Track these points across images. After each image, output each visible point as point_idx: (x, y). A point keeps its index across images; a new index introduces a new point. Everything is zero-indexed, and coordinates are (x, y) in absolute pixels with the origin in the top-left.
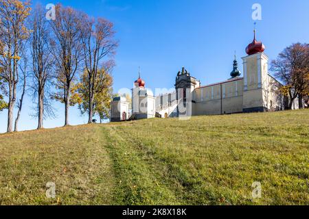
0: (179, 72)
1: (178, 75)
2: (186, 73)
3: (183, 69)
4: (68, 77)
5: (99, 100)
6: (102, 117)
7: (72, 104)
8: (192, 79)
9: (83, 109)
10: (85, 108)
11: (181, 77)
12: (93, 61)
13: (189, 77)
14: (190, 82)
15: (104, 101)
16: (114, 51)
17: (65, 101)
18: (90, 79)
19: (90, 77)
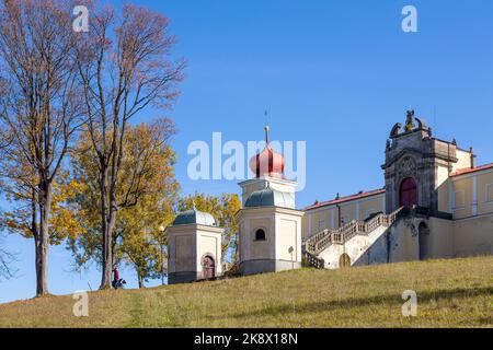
0: (396, 127)
1: (394, 134)
2: (420, 128)
3: (410, 115)
4: (43, 171)
5: (132, 221)
6: (143, 273)
7: (56, 238)
8: (439, 147)
9: (81, 251)
10: (90, 246)
11: (403, 143)
12: (110, 125)
13: (430, 142)
14: (433, 156)
15: (149, 222)
16: (171, 91)
17: (34, 232)
18: (103, 171)
19: (105, 167)
